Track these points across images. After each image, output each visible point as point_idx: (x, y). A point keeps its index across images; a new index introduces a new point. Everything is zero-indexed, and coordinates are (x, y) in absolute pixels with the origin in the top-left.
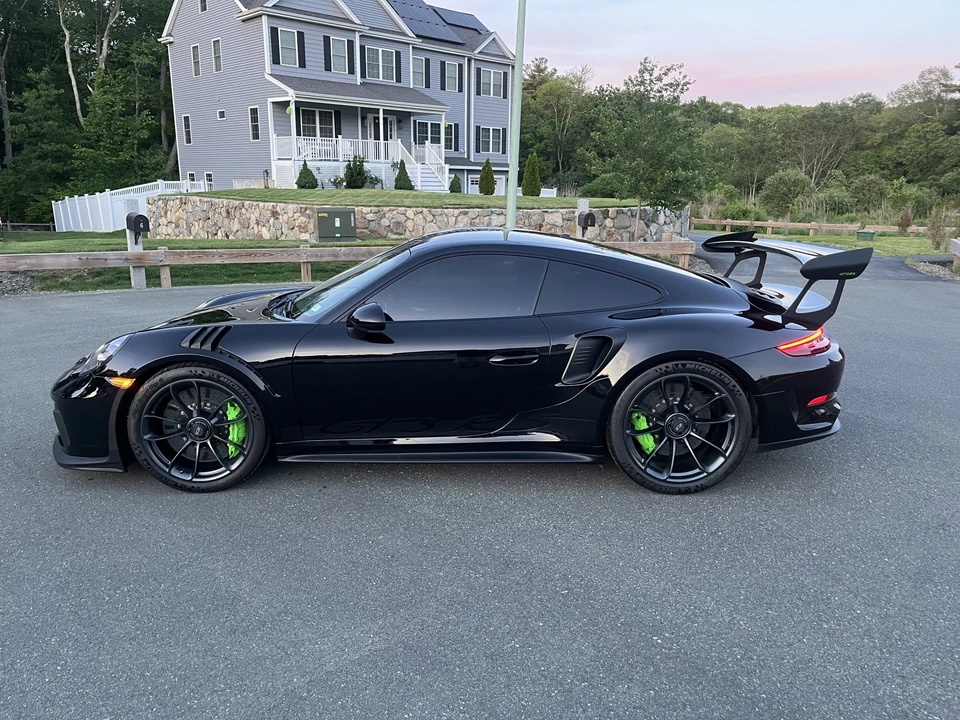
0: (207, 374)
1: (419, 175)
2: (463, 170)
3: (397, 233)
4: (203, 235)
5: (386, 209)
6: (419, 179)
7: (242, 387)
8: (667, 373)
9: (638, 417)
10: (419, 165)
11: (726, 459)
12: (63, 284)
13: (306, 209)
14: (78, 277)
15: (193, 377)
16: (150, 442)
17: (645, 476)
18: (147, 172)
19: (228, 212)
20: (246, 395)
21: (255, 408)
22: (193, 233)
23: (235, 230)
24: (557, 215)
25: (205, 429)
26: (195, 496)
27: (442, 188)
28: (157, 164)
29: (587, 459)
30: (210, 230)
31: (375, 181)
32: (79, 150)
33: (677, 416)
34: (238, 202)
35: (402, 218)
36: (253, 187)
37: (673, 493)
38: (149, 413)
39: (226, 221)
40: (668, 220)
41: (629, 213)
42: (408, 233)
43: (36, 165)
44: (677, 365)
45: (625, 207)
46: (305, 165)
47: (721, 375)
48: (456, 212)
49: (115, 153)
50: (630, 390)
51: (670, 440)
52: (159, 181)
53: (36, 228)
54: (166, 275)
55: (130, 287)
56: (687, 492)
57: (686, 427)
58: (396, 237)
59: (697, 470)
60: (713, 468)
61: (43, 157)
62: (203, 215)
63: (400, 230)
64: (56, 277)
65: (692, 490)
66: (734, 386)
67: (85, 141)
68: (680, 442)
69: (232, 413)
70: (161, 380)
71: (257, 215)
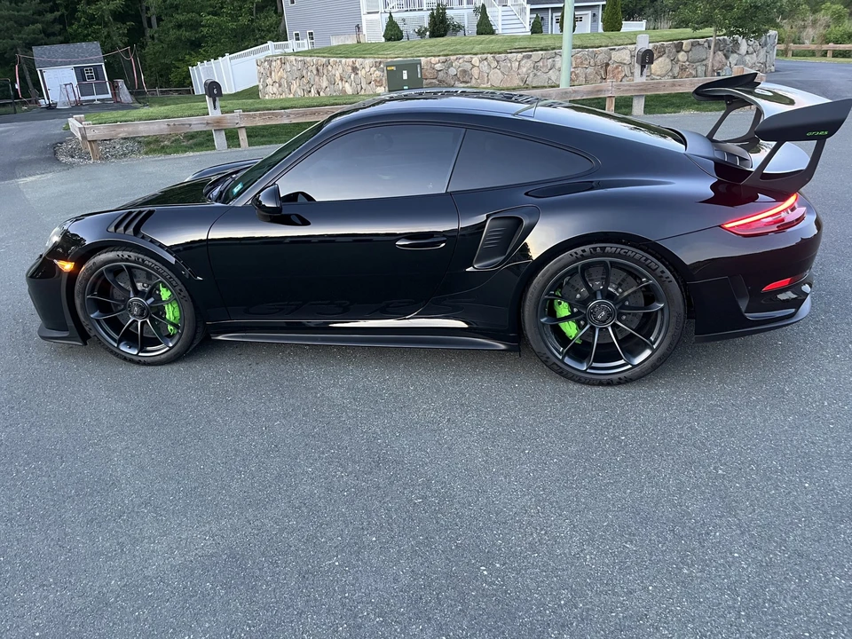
0: (133, 258)
1: (500, 18)
2: (548, 9)
3: (464, 82)
4: (300, 93)
5: (453, 58)
6: (500, 23)
7: (167, 270)
8: (583, 257)
9: (560, 303)
10: (501, 8)
11: (654, 351)
12: (163, 147)
13: (380, 63)
14: (176, 140)
15: (121, 261)
16: (98, 321)
17: (563, 366)
18: (263, 34)
19: (318, 70)
20: (171, 278)
21: (180, 290)
22: (293, 91)
23: (324, 87)
24: (624, 51)
25: (142, 309)
26: (143, 369)
27: (523, 30)
28: (271, 26)
29: (502, 347)
30: (305, 88)
31: (458, 28)
32: (207, 18)
33: (600, 304)
34: (325, 60)
35: (468, 66)
36: (347, 43)
37: (593, 385)
38: (91, 292)
39: (317, 78)
40: (751, 49)
41: (706, 45)
42: (473, 81)
43: (173, 34)
44: (595, 249)
45: (703, 38)
46: (391, 17)
47: (647, 259)
48: (520, 56)
49: (234, 18)
50: (543, 276)
51: (593, 329)
52: (269, 43)
53: (180, 92)
54: (243, 136)
55: (215, 149)
56: (610, 383)
57: (609, 315)
58: (462, 85)
59: (622, 362)
60: (637, 361)
61: (179, 26)
62: (298, 74)
63: (467, 78)
64: (158, 141)
65: (615, 382)
66: (663, 272)
67: (211, 9)
68: (604, 331)
69: (165, 294)
70: (94, 263)
71: (341, 71)
